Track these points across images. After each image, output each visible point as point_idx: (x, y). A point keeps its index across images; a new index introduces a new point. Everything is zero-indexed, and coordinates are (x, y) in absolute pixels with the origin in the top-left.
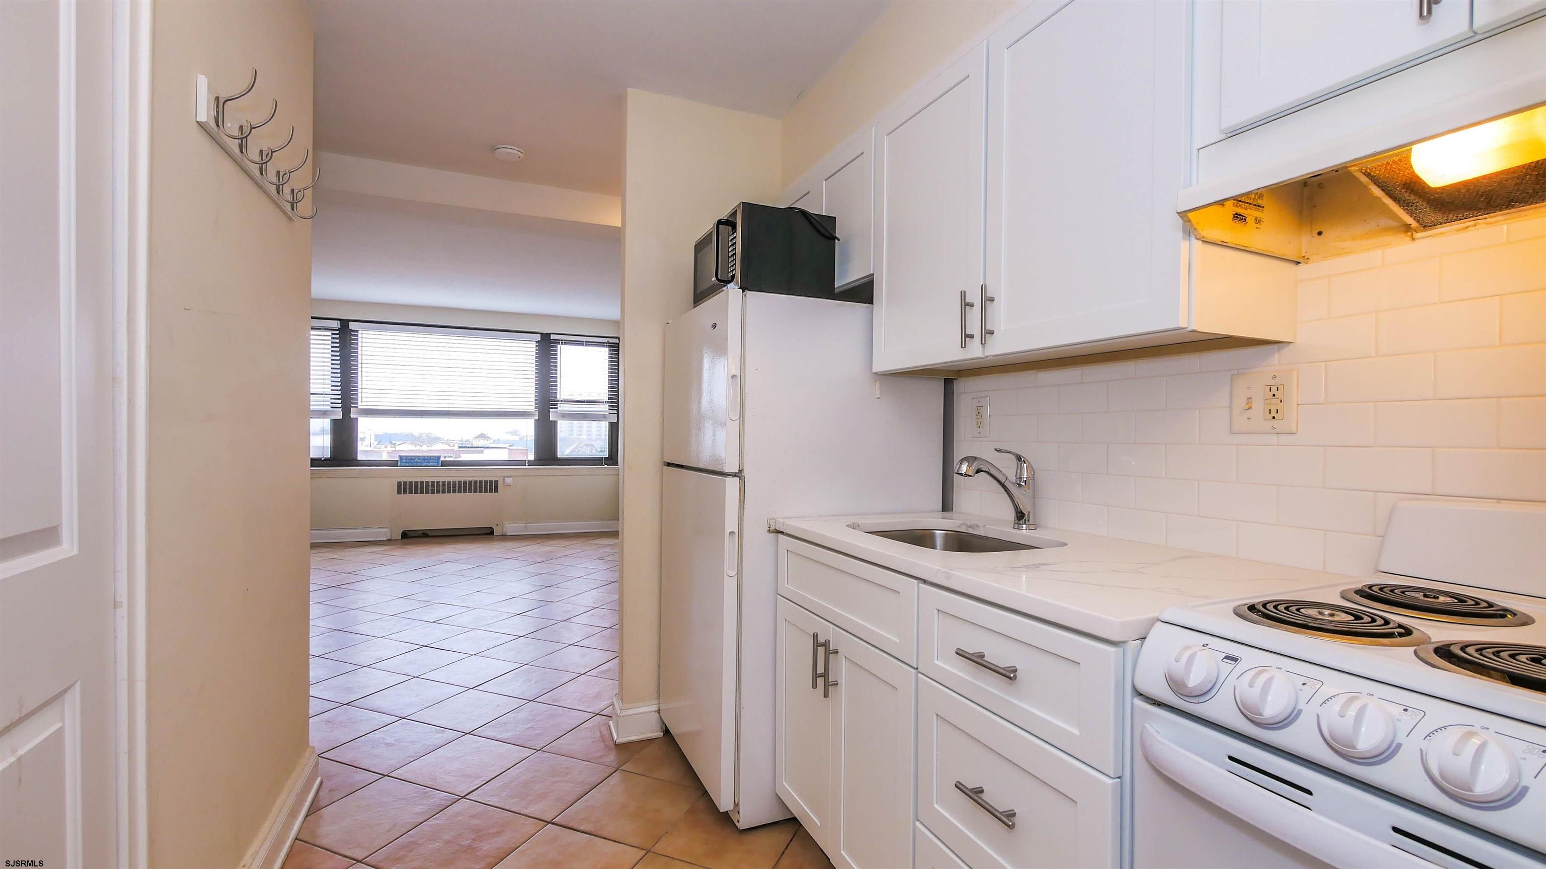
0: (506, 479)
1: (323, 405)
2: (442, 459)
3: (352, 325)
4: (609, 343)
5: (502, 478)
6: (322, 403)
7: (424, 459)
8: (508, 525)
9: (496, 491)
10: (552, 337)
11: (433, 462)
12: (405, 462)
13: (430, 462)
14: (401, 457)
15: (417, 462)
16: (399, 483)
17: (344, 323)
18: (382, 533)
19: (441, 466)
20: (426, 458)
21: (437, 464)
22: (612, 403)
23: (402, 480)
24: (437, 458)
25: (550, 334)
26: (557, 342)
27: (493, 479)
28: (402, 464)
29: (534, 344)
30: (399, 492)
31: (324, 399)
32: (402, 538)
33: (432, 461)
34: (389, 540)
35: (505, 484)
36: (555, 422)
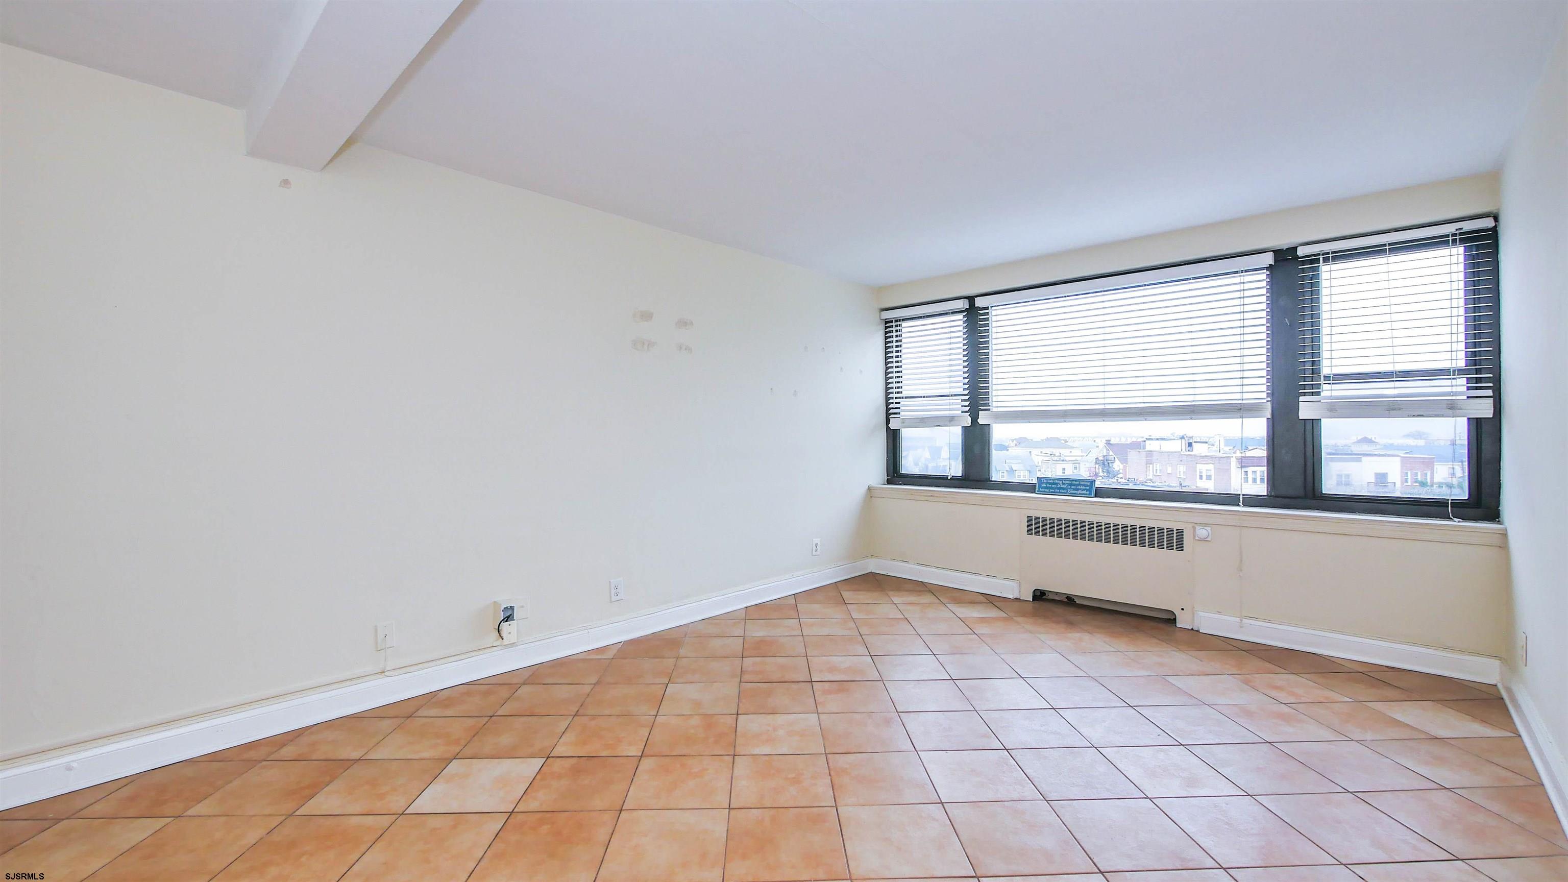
0: (1198, 528)
1: (950, 410)
2: (1098, 484)
3: (979, 302)
4: (1461, 234)
5: (1191, 525)
6: (948, 407)
7: (1071, 485)
8: (1202, 614)
9: (1180, 547)
10: (1301, 252)
11: (1084, 490)
12: (1046, 488)
13: (1078, 490)
14: (1039, 479)
15: (1060, 488)
16: (1030, 518)
17: (971, 299)
18: (1009, 590)
19: (1096, 496)
20: (1074, 482)
21: (1088, 492)
22: (1478, 371)
23: (1034, 514)
24: (1089, 484)
25: (1297, 247)
26: (1313, 260)
27: (1175, 526)
28: (1041, 490)
29: (1263, 276)
30: (1029, 532)
31: (951, 401)
32: (1033, 600)
33: (1082, 487)
34: (1017, 598)
35: (1197, 538)
36: (1314, 423)
